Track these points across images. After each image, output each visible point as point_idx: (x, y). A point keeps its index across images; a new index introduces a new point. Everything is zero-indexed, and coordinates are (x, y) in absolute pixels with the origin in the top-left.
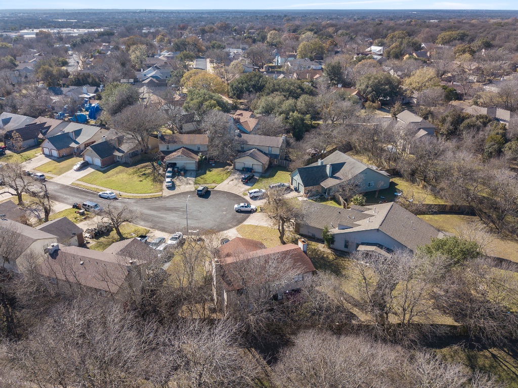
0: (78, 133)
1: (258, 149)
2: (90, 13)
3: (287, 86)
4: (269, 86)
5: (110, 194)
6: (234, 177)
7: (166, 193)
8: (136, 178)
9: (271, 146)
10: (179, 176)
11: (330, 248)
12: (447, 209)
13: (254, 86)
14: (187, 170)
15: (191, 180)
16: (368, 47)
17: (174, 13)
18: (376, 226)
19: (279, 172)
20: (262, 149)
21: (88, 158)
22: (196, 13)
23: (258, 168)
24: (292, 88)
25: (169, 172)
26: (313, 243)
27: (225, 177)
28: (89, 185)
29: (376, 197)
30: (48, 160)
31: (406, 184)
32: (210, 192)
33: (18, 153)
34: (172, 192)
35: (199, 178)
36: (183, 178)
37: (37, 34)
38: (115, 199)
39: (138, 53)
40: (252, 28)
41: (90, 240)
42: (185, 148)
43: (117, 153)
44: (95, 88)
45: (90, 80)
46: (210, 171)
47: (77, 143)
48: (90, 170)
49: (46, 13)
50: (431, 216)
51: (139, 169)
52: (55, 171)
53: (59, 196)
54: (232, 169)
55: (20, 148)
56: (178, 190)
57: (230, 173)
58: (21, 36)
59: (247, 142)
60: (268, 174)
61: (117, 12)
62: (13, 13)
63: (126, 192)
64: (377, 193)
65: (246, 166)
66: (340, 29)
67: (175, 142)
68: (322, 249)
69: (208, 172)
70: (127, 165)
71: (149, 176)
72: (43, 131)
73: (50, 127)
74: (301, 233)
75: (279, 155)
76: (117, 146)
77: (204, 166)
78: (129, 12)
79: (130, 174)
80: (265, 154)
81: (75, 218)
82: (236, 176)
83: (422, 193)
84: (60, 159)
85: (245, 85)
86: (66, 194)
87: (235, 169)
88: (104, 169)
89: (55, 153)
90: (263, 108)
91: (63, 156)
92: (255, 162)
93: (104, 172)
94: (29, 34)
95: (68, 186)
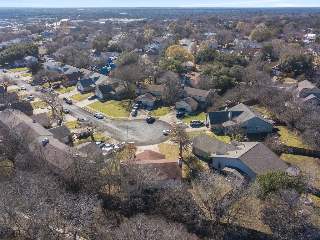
0: (97, 79)
1: (192, 97)
2: (141, 10)
3: (229, 58)
4: (218, 57)
5: (99, 115)
6: (173, 113)
7: (131, 118)
8: (118, 108)
9: (201, 96)
10: (141, 109)
11: (209, 166)
12: (307, 152)
13: (208, 57)
14: (147, 106)
15: (147, 112)
16: (306, 34)
17: (190, 9)
18: (237, 156)
19: (203, 113)
20: (195, 97)
21: (97, 94)
22: (203, 10)
23: (189, 109)
24: (232, 59)
25: (137, 106)
26: (201, 161)
27: (167, 112)
28: (92, 109)
29: (259, 137)
30: (78, 92)
31: (286, 131)
32: (155, 120)
33: (66, 87)
34: (134, 118)
35: (152, 111)
36: (144, 110)
37: (106, 22)
38: (101, 118)
39: (149, 34)
40: (231, 20)
41: (76, 140)
42: (150, 93)
43: (112, 93)
44: (118, 53)
45: (117, 49)
46: (161, 108)
47: (95, 84)
48: (96, 100)
49: (118, 10)
50: (293, 155)
51: (122, 103)
52: (78, 99)
53: (74, 113)
54: (174, 108)
55: (67, 85)
56: (138, 117)
57: (171, 110)
58: (98, 23)
59: (186, 92)
60: (195, 113)
61: (156, 9)
62: (101, 10)
63: (109, 115)
64: (260, 135)
65: (182, 107)
66: (292, 21)
67: (144, 89)
68: (204, 166)
69: (159, 109)
70: (116, 100)
71: (125, 107)
72: (81, 76)
73: (85, 74)
74: (195, 153)
75: (205, 102)
76: (113, 88)
77: (158, 104)
78: (163, 9)
79: (116, 105)
80: (196, 100)
81: (75, 126)
82: (175, 112)
83: (295, 139)
84: (84, 93)
85: (203, 57)
86: (78, 113)
87: (176, 108)
88: (103, 101)
89: (82, 89)
90: (205, 71)
91: (86, 91)
92: (188, 105)
93: (103, 102)
94: (102, 21)
95: (81, 108)
